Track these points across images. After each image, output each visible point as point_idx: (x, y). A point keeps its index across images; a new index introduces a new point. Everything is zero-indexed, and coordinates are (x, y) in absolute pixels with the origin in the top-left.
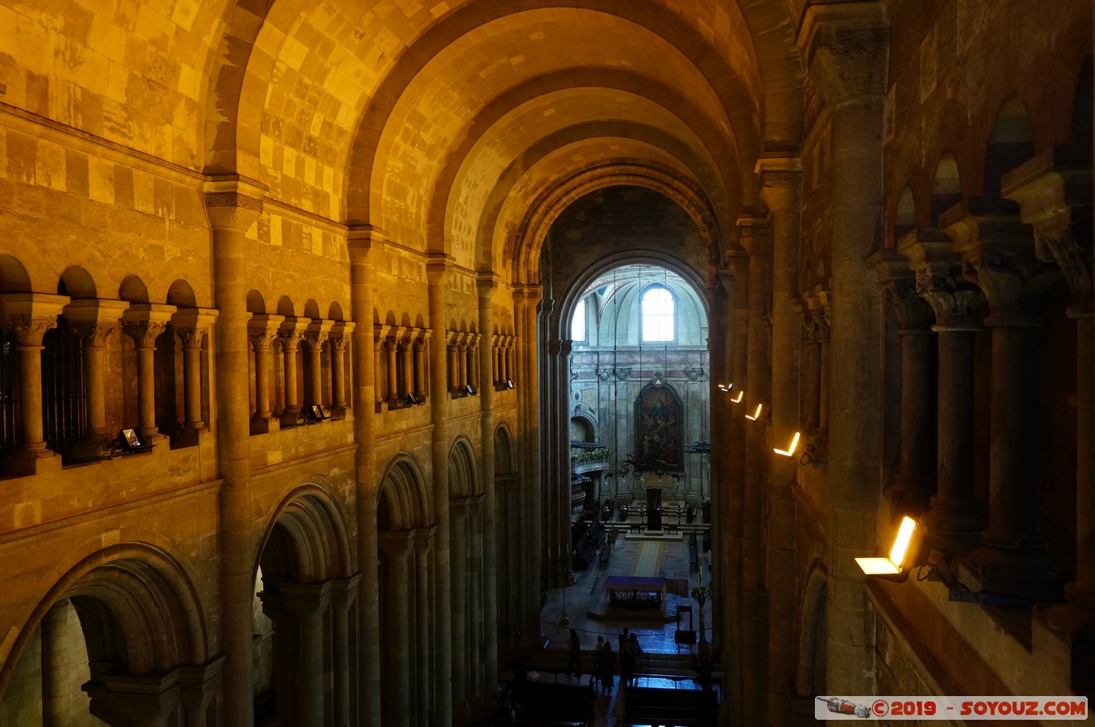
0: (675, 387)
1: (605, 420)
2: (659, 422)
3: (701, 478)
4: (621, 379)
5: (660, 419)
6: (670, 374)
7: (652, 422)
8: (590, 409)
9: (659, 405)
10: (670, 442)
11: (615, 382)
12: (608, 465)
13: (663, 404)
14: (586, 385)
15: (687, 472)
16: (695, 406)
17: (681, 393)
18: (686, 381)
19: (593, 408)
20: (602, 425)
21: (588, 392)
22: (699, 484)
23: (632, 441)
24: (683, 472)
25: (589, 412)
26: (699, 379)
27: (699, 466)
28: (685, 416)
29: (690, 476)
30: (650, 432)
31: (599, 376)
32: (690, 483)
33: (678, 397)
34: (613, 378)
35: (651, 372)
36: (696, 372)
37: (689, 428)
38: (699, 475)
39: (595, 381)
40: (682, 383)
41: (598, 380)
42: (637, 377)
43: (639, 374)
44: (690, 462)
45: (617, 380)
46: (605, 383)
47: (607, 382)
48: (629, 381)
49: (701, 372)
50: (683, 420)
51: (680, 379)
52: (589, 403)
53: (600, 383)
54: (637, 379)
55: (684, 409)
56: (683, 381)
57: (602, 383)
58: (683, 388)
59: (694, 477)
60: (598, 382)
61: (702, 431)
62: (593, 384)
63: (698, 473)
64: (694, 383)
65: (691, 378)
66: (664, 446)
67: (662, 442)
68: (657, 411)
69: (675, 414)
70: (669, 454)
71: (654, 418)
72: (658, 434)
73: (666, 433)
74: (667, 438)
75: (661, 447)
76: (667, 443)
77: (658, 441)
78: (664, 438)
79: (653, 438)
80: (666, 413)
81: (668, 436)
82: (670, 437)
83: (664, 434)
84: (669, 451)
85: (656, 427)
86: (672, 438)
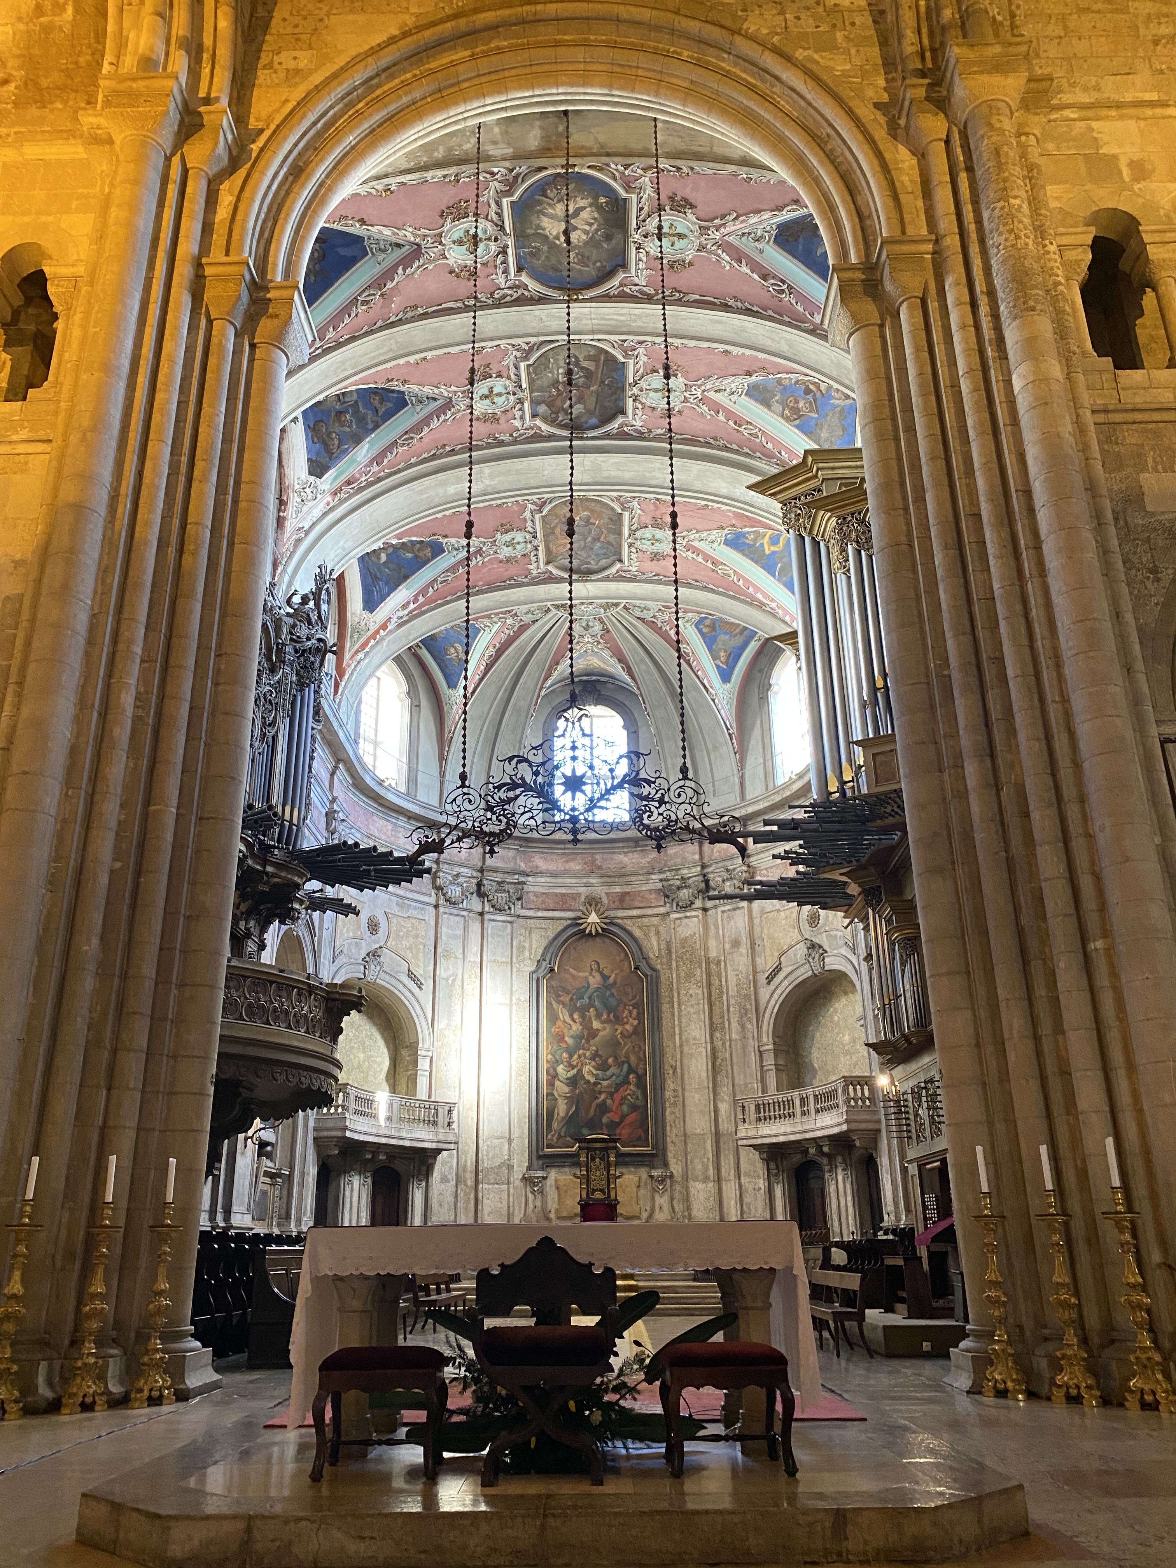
0: (637, 933)
1: (450, 1013)
2: (596, 1025)
3: (719, 1180)
4: (499, 910)
5: (599, 1016)
6: (622, 901)
7: (576, 1028)
8: (410, 973)
9: (595, 981)
10: (626, 1082)
11: (481, 914)
13: (605, 978)
14: (401, 906)
15: (676, 1168)
16: (690, 976)
17: (653, 946)
18: (665, 915)
19: (419, 973)
22: (712, 1202)
23: (524, 1079)
24: (666, 1165)
25: (406, 980)
26: (698, 903)
27: (709, 1145)
28: (665, 1007)
29: (686, 1177)
30: (571, 1057)
31: (439, 888)
32: (687, 1200)
33: (646, 959)
34: (476, 904)
35: (575, 897)
36: (690, 887)
37: (677, 1037)
38: (711, 1172)
39: (428, 904)
40: (655, 920)
41: (438, 900)
42: (539, 909)
43: (544, 902)
44: (685, 1135)
45: (486, 909)
46: (455, 912)
47: (459, 909)
48: (518, 916)
49: (703, 885)
50: (659, 1019)
51: (649, 911)
52: (409, 955)
53: (441, 910)
54: (540, 914)
55: (663, 990)
56: (657, 915)
57: (447, 911)
58: (658, 933)
59: (696, 1179)
60: (436, 906)
61: (712, 1043)
62: (423, 909)
63: (706, 1168)
64: (686, 917)
65: (677, 905)
66: (611, 1095)
67: (605, 1083)
68: (590, 998)
69: (638, 1006)
70: (623, 1118)
71: (583, 1017)
72: (593, 1059)
73: (616, 1058)
74: (618, 1071)
75: (603, 1097)
76: (618, 1087)
77: (592, 1080)
78: (609, 1073)
79: (580, 1071)
80: (613, 1002)
81: (620, 1065)
82: (626, 1067)
83: (610, 1061)
84: (625, 1108)
85: (588, 1041)
86: (631, 1070)
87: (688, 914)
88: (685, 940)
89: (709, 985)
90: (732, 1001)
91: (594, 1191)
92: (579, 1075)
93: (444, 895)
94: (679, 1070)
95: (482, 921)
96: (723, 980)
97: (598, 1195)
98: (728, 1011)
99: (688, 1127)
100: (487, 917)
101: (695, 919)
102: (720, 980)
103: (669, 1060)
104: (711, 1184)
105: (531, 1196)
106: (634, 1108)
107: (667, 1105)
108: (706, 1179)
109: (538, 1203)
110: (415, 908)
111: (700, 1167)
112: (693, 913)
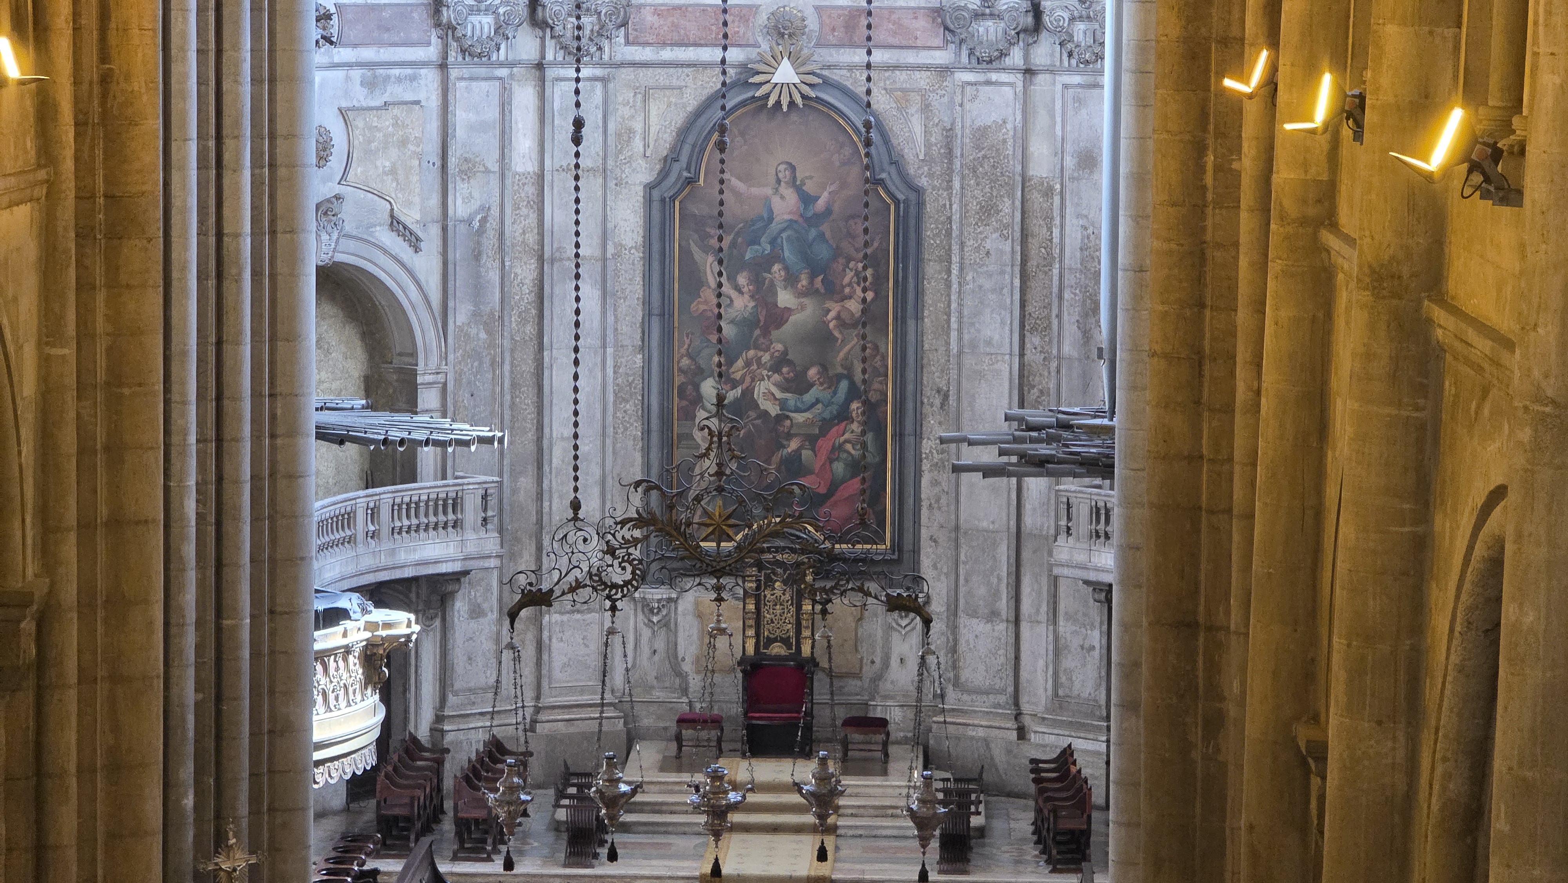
0: (881, 104)
1: (478, 289)
2: (785, 298)
3: (1016, 621)
4: (574, 50)
5: (791, 280)
6: (857, 30)
7: (742, 305)
8: (395, 223)
9: (785, 207)
10: (843, 416)
11: (540, 67)
12: (490, 542)
13: (807, 200)
14: (370, 85)
16: (988, 211)
17: (914, 135)
18: (944, 71)
19: (411, 217)
20: (461, 315)
21: (386, 121)
22: (1003, 658)
23: (632, 407)
24: (916, 581)
25: (387, 238)
26: (1016, 57)
27: (1003, 552)
28: (931, 269)
29: (953, 611)
30: (730, 358)
31: (448, 30)
33: (897, 163)
34: (526, 47)
35: (746, 14)
36: (999, 17)
37: (954, 335)
38: (1003, 604)
39: (424, 64)
40: (922, 79)
41: (445, 55)
42: (664, 44)
43: (675, 27)
44: (957, 528)
45: (550, 56)
46: (483, 71)
47: (491, 65)
48: (621, 65)
49: (1030, 20)
50: (919, 293)
51: (910, 57)
52: (389, 187)
53: (454, 73)
54: (667, 54)
55: (930, 230)
56: (927, 68)
57: (466, 72)
58: (926, 108)
59: (973, 614)
60: (443, 66)
61: (1022, 355)
62: (413, 78)
63: (996, 594)
64: (988, 83)
65: (971, 53)
66: (812, 441)
67: (799, 418)
68: (773, 242)
69: (875, 261)
70: (834, 487)
71: (757, 281)
72: (776, 368)
73: (824, 368)
74: (826, 395)
75: (794, 445)
76: (826, 425)
77: (774, 410)
78: (809, 397)
79: (748, 393)
80: (823, 252)
81: (832, 382)
82: (844, 385)
83: (813, 372)
84: (839, 468)
85: (766, 333)
86: (853, 393)
87: (994, 76)
88: (981, 133)
89: (1025, 236)
90: (1069, 279)
91: (770, 641)
92: (747, 401)
93: (457, 40)
94: (952, 401)
95: (542, 81)
96: (1056, 232)
97: (777, 649)
98: (1060, 297)
99: (963, 517)
100: (550, 73)
101: (1007, 90)
102: (1050, 230)
103: (933, 377)
104: (1002, 626)
105: (646, 633)
106: (856, 467)
107: (926, 466)
108: (993, 615)
109: (660, 644)
110: (399, 80)
111: (982, 591)
112: (1004, 77)
